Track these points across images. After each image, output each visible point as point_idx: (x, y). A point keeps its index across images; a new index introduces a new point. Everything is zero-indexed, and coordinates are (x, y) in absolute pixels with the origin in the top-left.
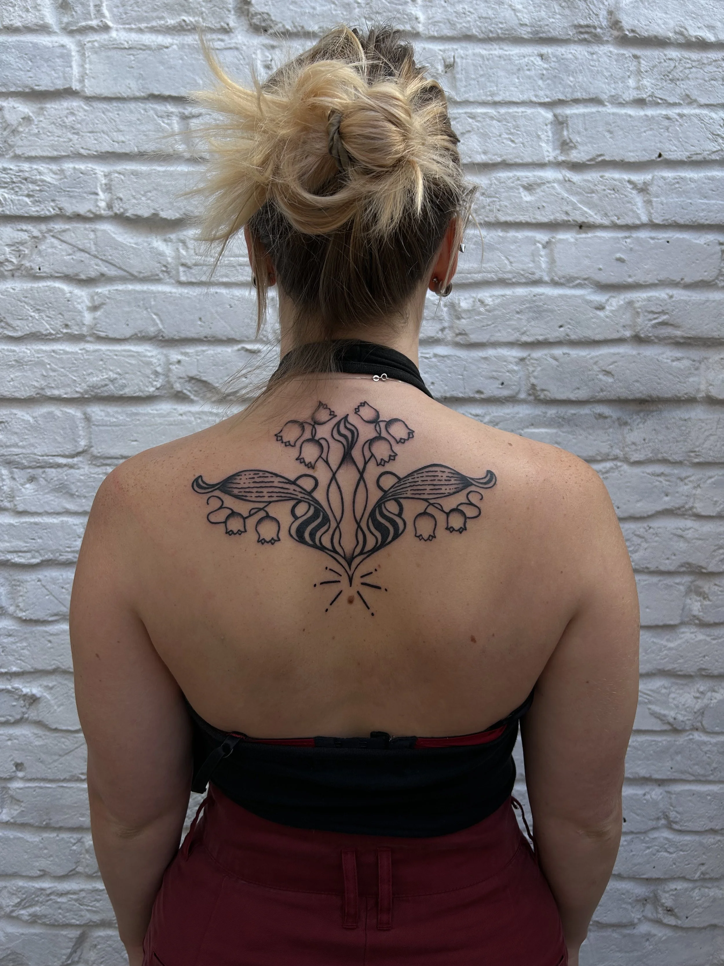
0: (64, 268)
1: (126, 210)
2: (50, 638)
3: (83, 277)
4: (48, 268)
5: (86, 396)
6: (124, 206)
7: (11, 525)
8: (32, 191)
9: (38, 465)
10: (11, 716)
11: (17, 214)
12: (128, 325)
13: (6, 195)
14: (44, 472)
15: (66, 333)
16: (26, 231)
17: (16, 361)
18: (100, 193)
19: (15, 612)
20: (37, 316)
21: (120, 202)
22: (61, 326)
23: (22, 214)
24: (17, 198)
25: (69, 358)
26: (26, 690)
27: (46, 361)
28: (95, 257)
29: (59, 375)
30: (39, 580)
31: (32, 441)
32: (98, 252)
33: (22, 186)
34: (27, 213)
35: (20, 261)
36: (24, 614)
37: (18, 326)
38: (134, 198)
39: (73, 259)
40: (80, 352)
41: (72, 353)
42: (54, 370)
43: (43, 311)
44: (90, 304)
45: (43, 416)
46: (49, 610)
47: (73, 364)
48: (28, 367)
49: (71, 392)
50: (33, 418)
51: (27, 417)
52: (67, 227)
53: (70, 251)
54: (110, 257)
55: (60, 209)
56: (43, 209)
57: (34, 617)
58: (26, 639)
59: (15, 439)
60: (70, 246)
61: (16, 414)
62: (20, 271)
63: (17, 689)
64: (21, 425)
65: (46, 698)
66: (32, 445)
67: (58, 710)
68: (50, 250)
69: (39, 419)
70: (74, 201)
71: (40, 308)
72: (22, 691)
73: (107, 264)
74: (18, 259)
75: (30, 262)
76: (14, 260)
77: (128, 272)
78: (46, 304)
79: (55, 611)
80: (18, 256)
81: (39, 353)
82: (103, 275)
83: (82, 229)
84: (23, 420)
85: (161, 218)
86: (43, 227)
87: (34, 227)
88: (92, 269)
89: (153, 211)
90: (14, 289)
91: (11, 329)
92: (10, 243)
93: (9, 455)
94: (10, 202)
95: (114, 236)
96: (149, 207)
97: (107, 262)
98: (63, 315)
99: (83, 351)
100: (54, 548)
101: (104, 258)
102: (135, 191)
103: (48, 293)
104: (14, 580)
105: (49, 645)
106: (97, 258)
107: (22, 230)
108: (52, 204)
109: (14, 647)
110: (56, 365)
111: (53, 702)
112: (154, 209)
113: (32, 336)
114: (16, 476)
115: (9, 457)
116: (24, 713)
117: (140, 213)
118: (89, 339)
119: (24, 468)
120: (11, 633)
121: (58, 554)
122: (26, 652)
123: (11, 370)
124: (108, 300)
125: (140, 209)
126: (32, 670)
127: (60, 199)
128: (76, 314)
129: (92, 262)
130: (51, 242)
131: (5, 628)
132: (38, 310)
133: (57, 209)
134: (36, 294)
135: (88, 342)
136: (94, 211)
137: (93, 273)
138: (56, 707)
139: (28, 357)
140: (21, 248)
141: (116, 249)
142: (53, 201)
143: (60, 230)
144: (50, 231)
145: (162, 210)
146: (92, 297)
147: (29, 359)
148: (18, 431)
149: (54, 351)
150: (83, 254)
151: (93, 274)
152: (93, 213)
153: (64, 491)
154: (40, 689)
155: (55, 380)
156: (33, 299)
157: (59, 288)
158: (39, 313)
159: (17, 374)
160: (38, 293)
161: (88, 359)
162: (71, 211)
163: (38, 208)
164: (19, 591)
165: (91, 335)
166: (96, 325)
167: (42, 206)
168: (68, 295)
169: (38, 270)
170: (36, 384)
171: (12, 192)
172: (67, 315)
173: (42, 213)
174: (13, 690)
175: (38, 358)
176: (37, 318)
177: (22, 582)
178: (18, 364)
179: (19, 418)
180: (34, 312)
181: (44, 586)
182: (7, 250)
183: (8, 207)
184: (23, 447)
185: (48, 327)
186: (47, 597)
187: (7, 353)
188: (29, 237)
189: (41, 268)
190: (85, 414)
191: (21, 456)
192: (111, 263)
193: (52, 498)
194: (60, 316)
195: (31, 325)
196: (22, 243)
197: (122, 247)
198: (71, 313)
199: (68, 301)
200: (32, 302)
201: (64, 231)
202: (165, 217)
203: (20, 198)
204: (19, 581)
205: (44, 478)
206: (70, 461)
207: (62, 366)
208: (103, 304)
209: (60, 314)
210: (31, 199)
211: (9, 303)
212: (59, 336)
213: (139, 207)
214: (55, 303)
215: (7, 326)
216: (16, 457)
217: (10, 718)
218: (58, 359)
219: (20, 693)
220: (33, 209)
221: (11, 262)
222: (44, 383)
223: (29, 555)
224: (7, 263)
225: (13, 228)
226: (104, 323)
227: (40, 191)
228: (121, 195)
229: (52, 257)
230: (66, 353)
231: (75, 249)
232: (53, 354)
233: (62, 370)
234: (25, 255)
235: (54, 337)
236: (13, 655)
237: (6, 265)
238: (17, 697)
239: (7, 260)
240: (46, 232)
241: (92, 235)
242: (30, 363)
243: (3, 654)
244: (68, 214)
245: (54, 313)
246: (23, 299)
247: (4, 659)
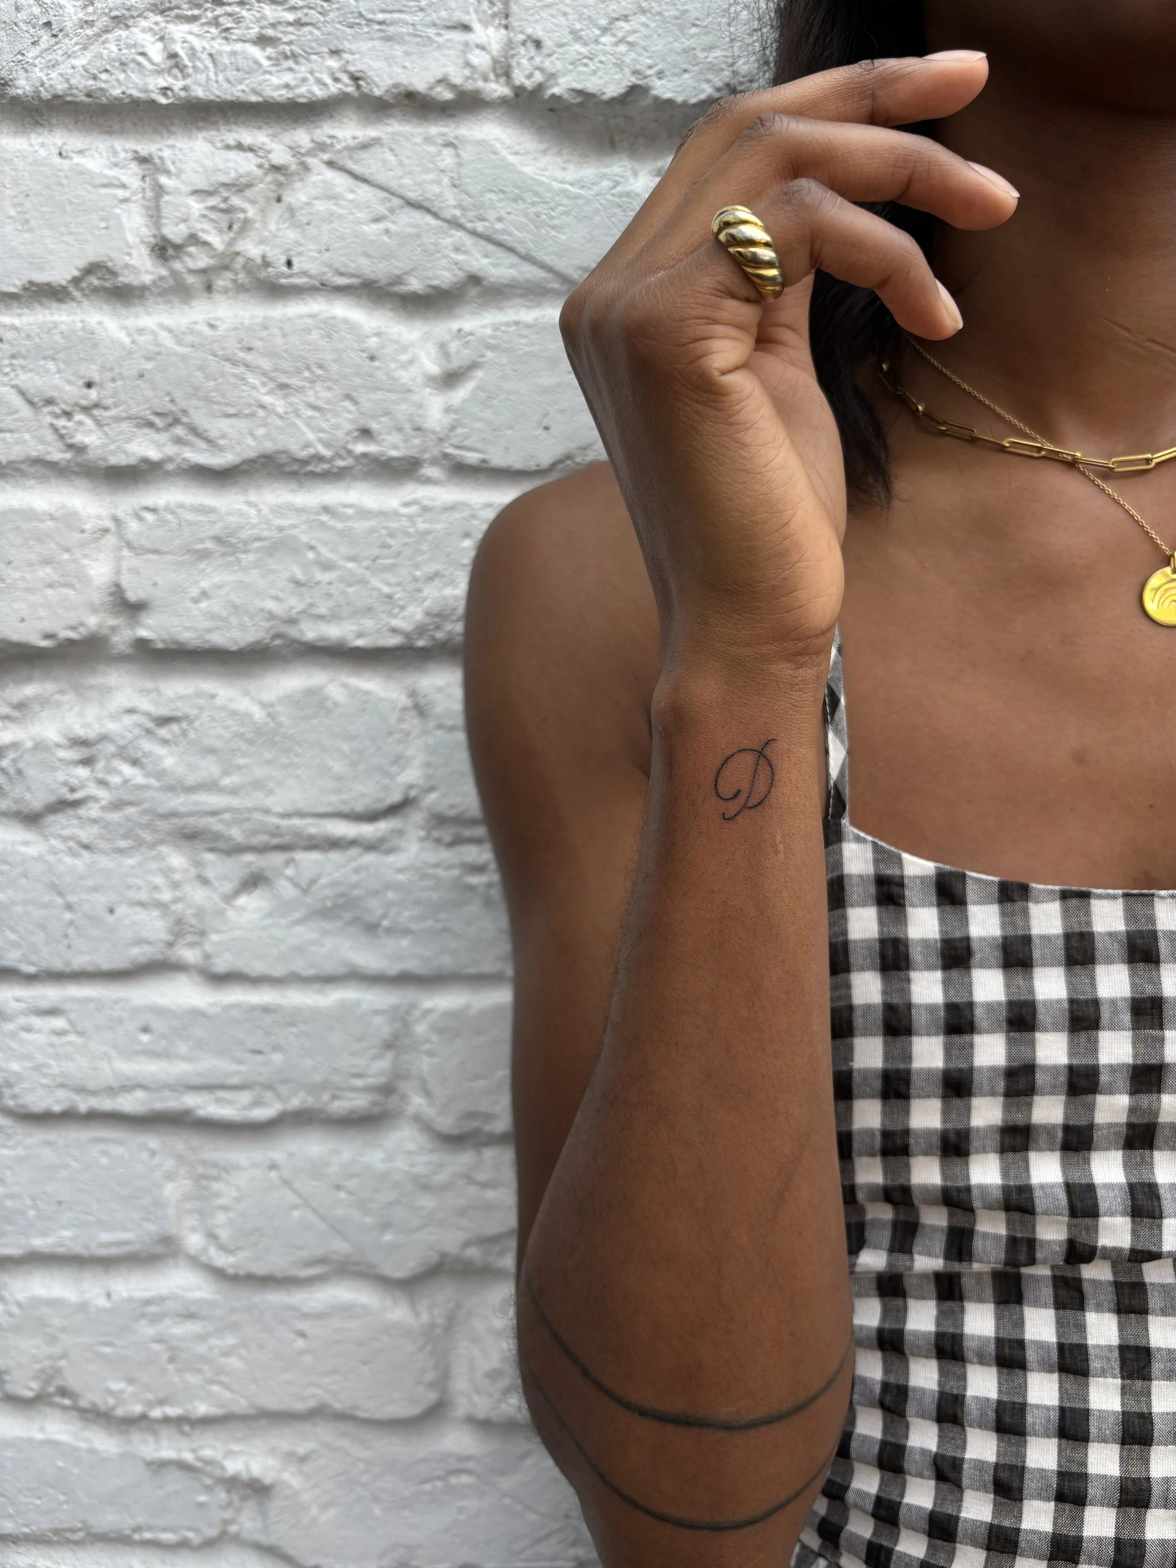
0: (363, 261)
1: (552, 76)
2: (302, 1325)
3: (415, 285)
4: (314, 259)
5: (420, 643)
6: (547, 64)
7: (197, 1014)
8: (273, 26)
9: (275, 841)
10: (190, 1529)
11: (229, 97)
12: (546, 428)
13: (197, 43)
14: (289, 862)
15: (365, 455)
16: (251, 149)
17: (218, 539)
18: (476, 26)
19: (205, 1250)
20: (278, 404)
21: (532, 51)
22: (348, 433)
23: (243, 97)
24: (227, 48)
25: (373, 530)
26: (233, 1467)
27: (305, 538)
28: (455, 224)
29: (341, 579)
30: (273, 1166)
31: (259, 772)
32: (463, 208)
33: (244, 13)
34: (254, 91)
35: (231, 243)
36: (231, 1259)
37: (223, 436)
38: (576, 36)
39: (387, 231)
40: (404, 510)
41: (382, 514)
42: (327, 566)
43: (299, 390)
44: (434, 369)
45: (295, 702)
46: (301, 1248)
47: (384, 546)
48: (251, 557)
49: (378, 631)
50: (264, 705)
51: (244, 704)
52: (372, 132)
53: (382, 210)
54: (499, 226)
55: (355, 79)
56: (304, 80)
57: (259, 1268)
58: (234, 1327)
59: (210, 768)
60: (382, 194)
61: (213, 697)
62: (229, 275)
63: (210, 1462)
64: (226, 728)
65: (290, 1487)
66: (258, 785)
67: (324, 1517)
68: (321, 206)
69: (279, 708)
70: (398, 50)
71: (290, 381)
72: (223, 1468)
73: (491, 248)
74: (227, 237)
75: (261, 242)
76: (217, 240)
77: (549, 269)
78: (308, 368)
79: (318, 1253)
80: (224, 225)
81: (282, 515)
82: (474, 280)
83: (418, 140)
84: (233, 714)
85: (657, 99)
86: (302, 137)
87: (273, 136)
88: (444, 262)
89: (634, 80)
90: (212, 326)
91: (203, 445)
92: (205, 186)
93: (192, 814)
94: (208, 62)
95: (512, 159)
96: (619, 65)
97: (488, 239)
98: (355, 402)
99: (414, 509)
100: (318, 1078)
101: (480, 227)
102: (581, 17)
103: (315, 335)
104: (204, 1163)
105: (300, 1343)
106: (460, 226)
107: (240, 147)
108: (333, 63)
109: (202, 1349)
110: (333, 550)
111: (306, 1497)
112: (635, 72)
113: (265, 465)
114: (210, 874)
115: (191, 821)
116: (226, 1523)
117: (592, 85)
118: (430, 471)
119: (238, 849)
120: (193, 1309)
121: (326, 1097)
122: (234, 1362)
123: (202, 566)
124: (490, 355)
125: (595, 72)
126: (252, 1411)
127: (353, 47)
128: (394, 397)
129: (447, 241)
130: (325, 182)
131: (176, 1297)
132: (283, 386)
133: (345, 78)
134: (279, 341)
135: (428, 481)
136: (457, 80)
137: (446, 274)
138: (314, 1511)
139: (253, 527)
140: (236, 201)
141: (516, 199)
142: (335, 52)
143: (351, 143)
144: (321, 147)
145: (660, 75)
146: (443, 347)
147: (256, 532)
148: (219, 744)
149: (326, 509)
150: (418, 217)
151: (445, 277)
152: (453, 87)
153: (348, 916)
154: (271, 1462)
155: (329, 595)
156: (270, 354)
157: (346, 321)
158: (285, 396)
159: (217, 579)
160: (284, 335)
161: (428, 532)
162: (390, 82)
163: (288, 78)
164: (218, 1195)
165: (434, 462)
166: (452, 428)
167: (302, 70)
168: (373, 342)
169: (285, 269)
170: (270, 605)
171: (213, 30)
172: (368, 400)
173: (303, 90)
174: (199, 1464)
175: (281, 529)
176: (281, 410)
177: (226, 1170)
178: (221, 549)
179: (223, 708)
180: (270, 392)
181: (286, 1183)
182: (196, 206)
183: (202, 78)
184: (234, 791)
185: (311, 436)
186: (296, 1214)
187: (191, 517)
188: (260, 166)
189: (295, 261)
190: (413, 694)
191: (227, 816)
192: (499, 244)
193: (314, 935)
194: (348, 404)
195: (261, 431)
196: (240, 186)
197: (536, 194)
198: (379, 395)
199: (372, 358)
200: (266, 364)
201: (365, 146)
202: (668, 95)
203: (239, 47)
204: (215, 1165)
205: (290, 879)
206: (367, 830)
207: (352, 552)
208: (474, 366)
209: (348, 397)
210: (270, 51)
211: (201, 368)
212: (341, 463)
213: (592, 66)
214: (334, 367)
215: (191, 438)
216: (211, 820)
217: (191, 1535)
218: (341, 533)
219: (218, 1473)
220: (275, 80)
221: (206, 244)
222: (296, 604)
223: (245, 1097)
224: (192, 249)
225: (213, 143)
226: (478, 425)
227: (299, 23)
228: (538, 32)
229: (325, 228)
230: (364, 513)
231: (396, 202)
232: (324, 518)
233: (351, 565)
234: (246, 224)
235: (326, 466)
236: (198, 1371)
237: (190, 255)
238: (208, 1481)
239: (193, 239)
240: (310, 153)
241: (447, 158)
242: (257, 544)
243: (171, 1367)
244: (377, 92)
245: (329, 394)
246: (242, 355)
247: (176, 1379)
